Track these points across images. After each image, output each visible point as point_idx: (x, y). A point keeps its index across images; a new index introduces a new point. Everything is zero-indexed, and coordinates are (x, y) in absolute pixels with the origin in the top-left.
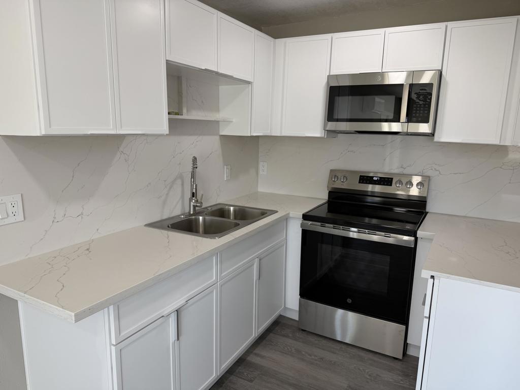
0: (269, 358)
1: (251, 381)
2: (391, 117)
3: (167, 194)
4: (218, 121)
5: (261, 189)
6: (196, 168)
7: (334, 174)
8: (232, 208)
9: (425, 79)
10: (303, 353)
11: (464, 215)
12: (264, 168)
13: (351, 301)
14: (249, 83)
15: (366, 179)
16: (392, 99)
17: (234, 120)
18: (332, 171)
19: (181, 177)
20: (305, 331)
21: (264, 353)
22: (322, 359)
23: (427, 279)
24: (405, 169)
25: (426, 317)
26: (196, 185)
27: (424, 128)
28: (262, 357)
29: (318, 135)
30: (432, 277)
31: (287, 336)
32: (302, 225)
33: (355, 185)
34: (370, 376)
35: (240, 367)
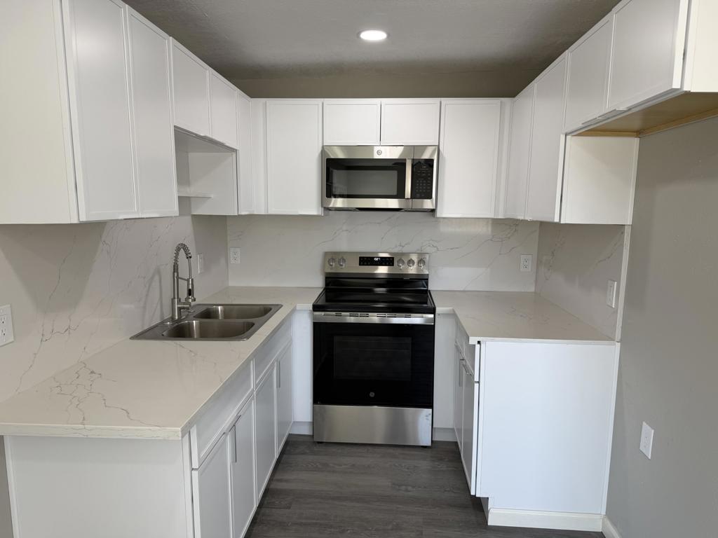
0: (297, 480)
1: (289, 508)
2: (395, 193)
3: (147, 295)
4: (189, 198)
5: (232, 283)
6: (190, 257)
7: (332, 257)
8: (220, 308)
9: (426, 156)
10: (331, 465)
11: (462, 289)
12: (235, 256)
13: (374, 394)
14: (234, 150)
15: (367, 261)
16: (394, 174)
17: (212, 196)
18: (326, 254)
19: (158, 272)
20: (321, 443)
21: (286, 476)
22: (354, 465)
23: (475, 345)
24: (403, 247)
25: (476, 382)
26: (192, 280)
27: (428, 204)
28: (287, 481)
29: (314, 212)
30: (479, 342)
31: (304, 453)
32: (314, 317)
33: (354, 268)
34: (408, 469)
35: (267, 498)
